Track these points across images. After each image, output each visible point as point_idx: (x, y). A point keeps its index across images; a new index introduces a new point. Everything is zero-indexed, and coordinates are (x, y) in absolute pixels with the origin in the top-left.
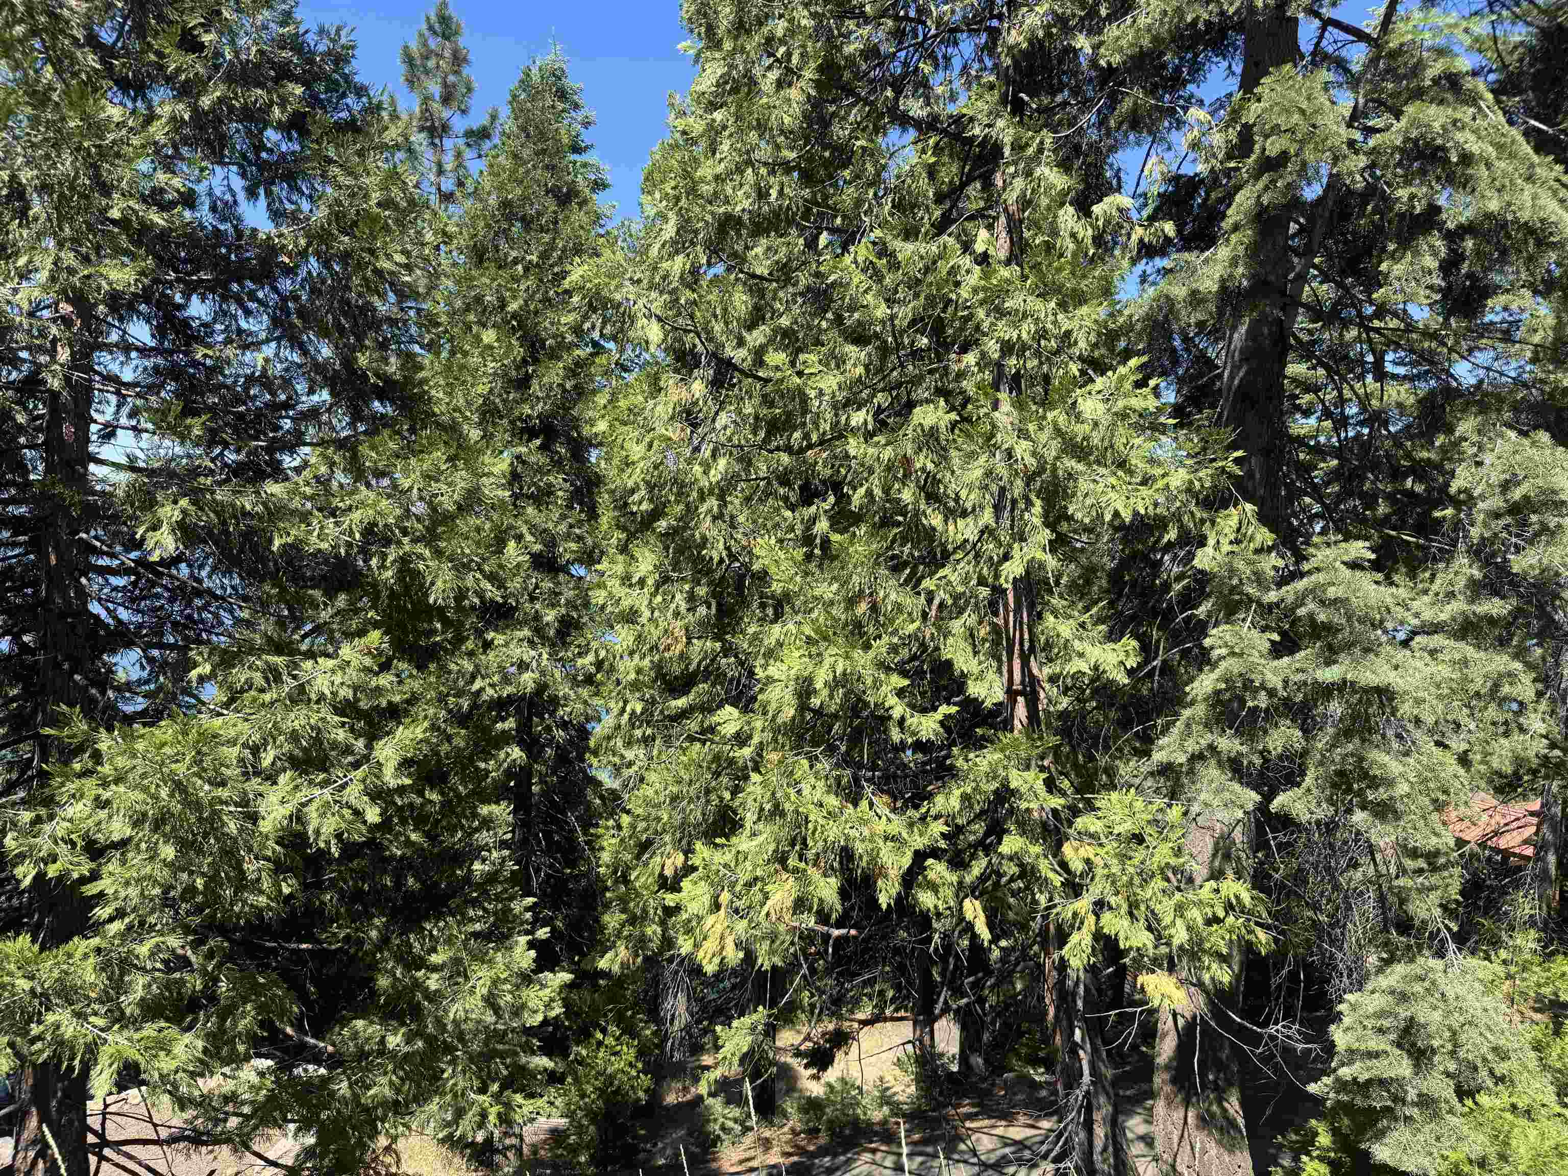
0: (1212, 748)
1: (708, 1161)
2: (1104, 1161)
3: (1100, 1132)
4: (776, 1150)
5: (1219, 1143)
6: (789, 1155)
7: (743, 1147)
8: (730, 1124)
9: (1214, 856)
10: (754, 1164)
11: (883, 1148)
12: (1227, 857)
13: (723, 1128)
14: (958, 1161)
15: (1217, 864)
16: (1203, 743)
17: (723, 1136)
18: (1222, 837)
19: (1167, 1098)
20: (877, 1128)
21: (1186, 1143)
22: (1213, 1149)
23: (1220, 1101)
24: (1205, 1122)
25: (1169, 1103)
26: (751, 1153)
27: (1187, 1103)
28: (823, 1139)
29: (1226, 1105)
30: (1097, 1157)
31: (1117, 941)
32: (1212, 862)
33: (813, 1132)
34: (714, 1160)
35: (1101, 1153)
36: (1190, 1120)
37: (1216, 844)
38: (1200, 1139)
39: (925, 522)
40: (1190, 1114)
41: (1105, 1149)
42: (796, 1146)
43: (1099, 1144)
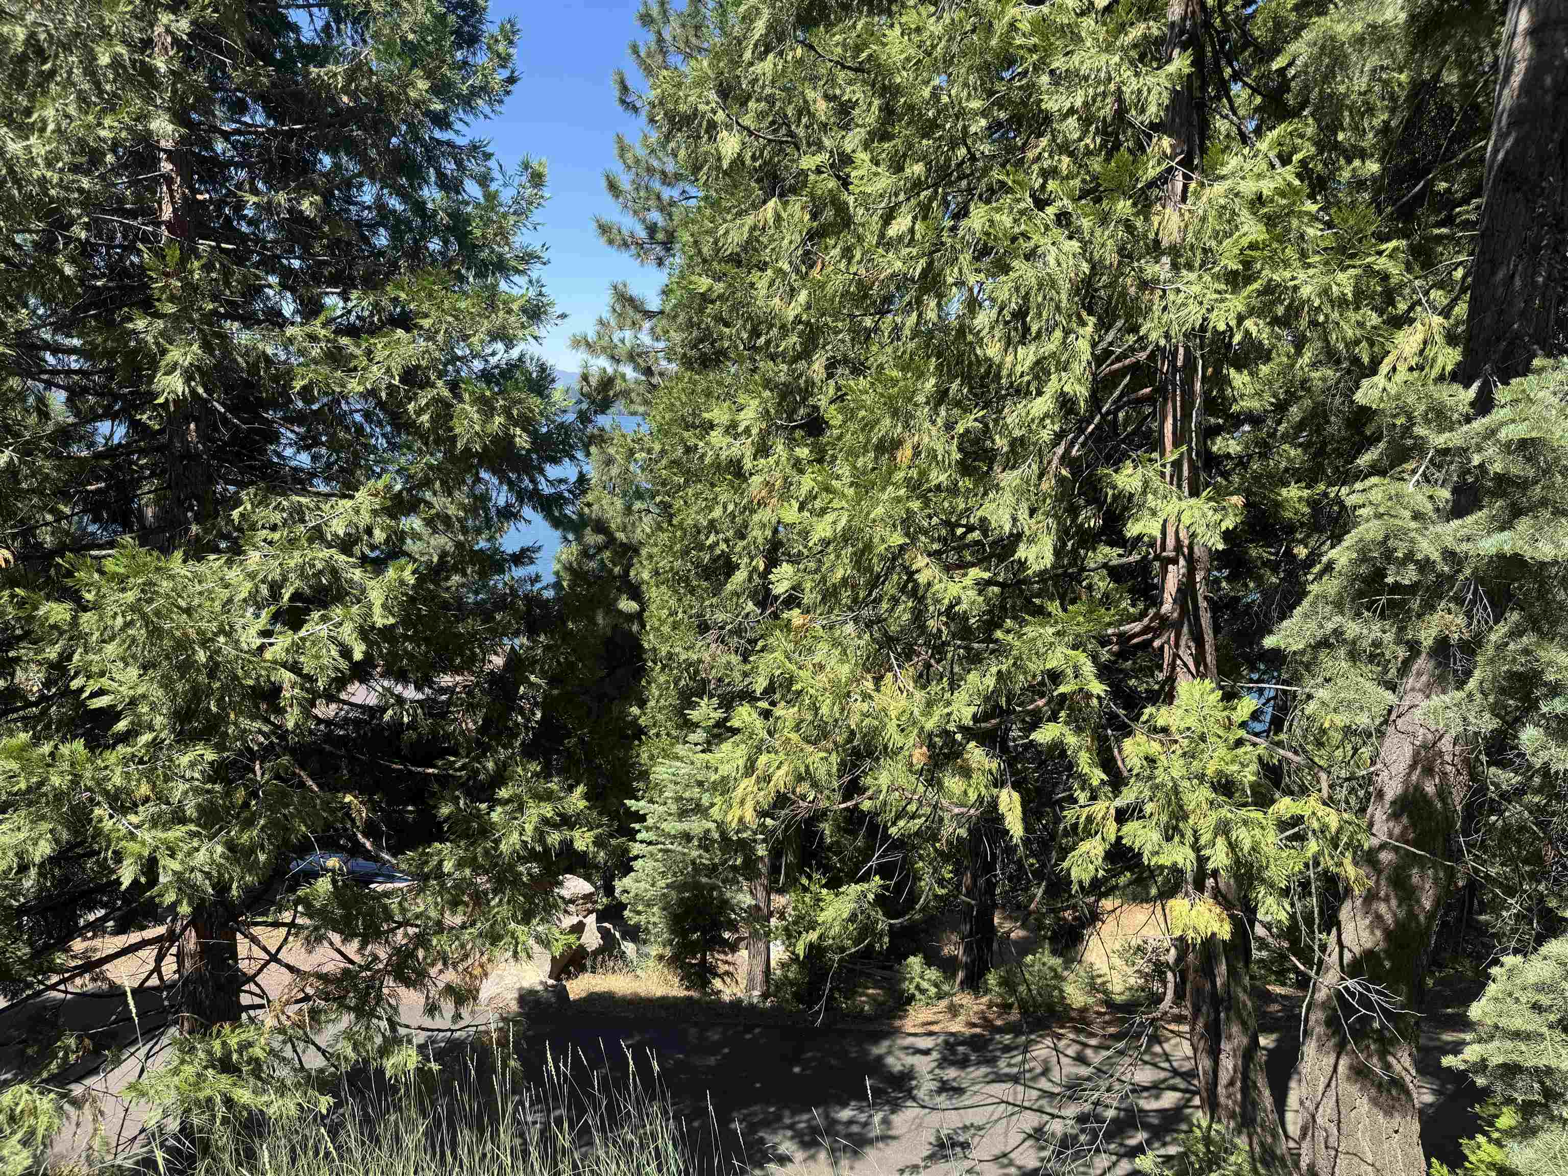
0: (1338, 633)
1: (894, 1018)
2: (1229, 1097)
3: (1228, 1064)
4: (961, 1018)
5: (1374, 1102)
6: (974, 1025)
7: (935, 1009)
8: (925, 985)
9: (1413, 767)
10: (935, 1028)
11: (1072, 1036)
12: (1429, 771)
13: (918, 987)
14: (1146, 1063)
15: (1414, 778)
16: (1330, 626)
17: (918, 996)
18: (1424, 746)
19: (1319, 1039)
20: (1074, 1014)
21: (1332, 1092)
22: (1363, 1105)
23: (1383, 1054)
24: (1360, 1073)
25: (1321, 1047)
26: (940, 1017)
27: (1340, 1049)
28: (1015, 1015)
29: (1390, 1059)
30: (1221, 1090)
31: (1140, 855)
32: (1409, 775)
33: (1006, 1007)
34: (901, 1018)
35: (1227, 1087)
36: (1341, 1069)
37: (1416, 754)
38: (1350, 1090)
39: (978, 351)
40: (1342, 1062)
41: (1231, 1083)
42: (985, 1019)
43: (1224, 1078)
